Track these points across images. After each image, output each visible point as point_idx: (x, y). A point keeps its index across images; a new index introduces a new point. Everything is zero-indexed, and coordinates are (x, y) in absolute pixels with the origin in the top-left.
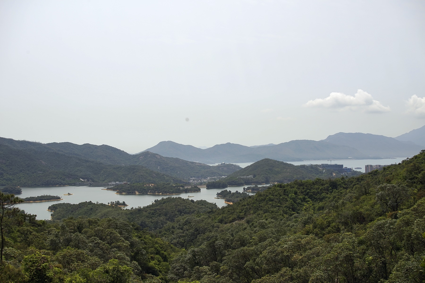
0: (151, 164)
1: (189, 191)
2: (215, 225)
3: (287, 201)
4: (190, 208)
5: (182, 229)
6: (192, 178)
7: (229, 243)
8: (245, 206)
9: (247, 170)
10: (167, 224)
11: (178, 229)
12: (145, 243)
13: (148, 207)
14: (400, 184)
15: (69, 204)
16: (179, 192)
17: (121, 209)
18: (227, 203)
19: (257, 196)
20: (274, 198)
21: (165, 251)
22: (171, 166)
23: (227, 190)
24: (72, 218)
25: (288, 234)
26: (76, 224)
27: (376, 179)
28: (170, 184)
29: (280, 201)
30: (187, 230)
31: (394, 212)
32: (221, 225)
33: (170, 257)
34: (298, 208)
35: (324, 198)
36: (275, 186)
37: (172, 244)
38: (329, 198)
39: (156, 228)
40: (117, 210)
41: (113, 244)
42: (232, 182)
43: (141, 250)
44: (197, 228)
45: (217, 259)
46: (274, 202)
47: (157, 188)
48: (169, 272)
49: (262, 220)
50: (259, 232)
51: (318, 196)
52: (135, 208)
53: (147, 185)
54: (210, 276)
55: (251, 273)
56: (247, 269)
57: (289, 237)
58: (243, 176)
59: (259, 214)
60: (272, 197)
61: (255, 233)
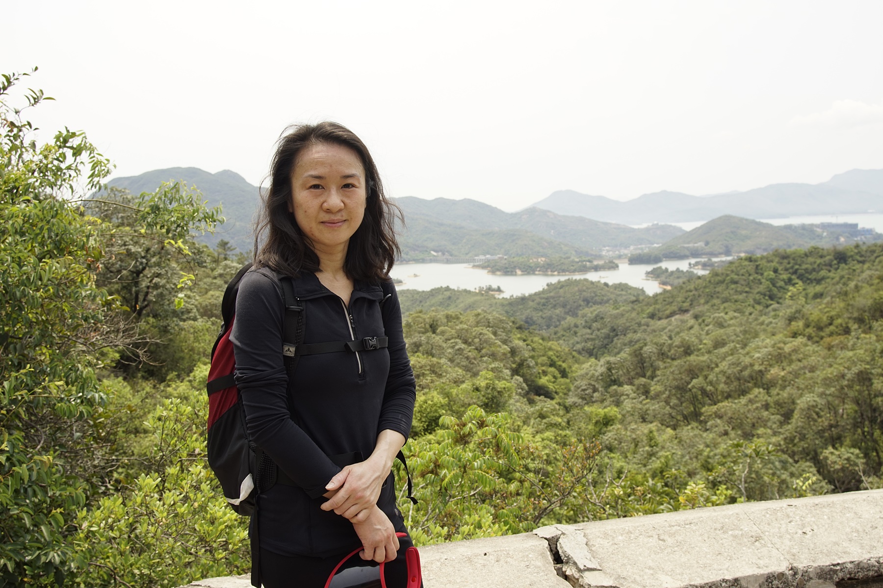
0: (540, 226)
1: (600, 268)
2: (643, 322)
3: (761, 283)
4: (602, 295)
5: (590, 329)
6: (605, 247)
7: (665, 349)
8: (691, 291)
9: (695, 233)
10: (566, 321)
11: (584, 327)
12: (533, 350)
13: (536, 294)
15: (415, 291)
16: (584, 269)
17: (495, 298)
18: (662, 288)
19: (710, 275)
20: (740, 278)
21: (564, 362)
22: (571, 229)
24: (421, 312)
25: (762, 336)
26: (427, 320)
28: (569, 258)
29: (749, 284)
30: (598, 330)
32: (652, 322)
33: (572, 372)
34: (780, 295)
35: (823, 278)
36: (741, 259)
37: (575, 351)
38: (833, 279)
39: (548, 327)
40: (488, 299)
41: (484, 351)
42: (669, 253)
43: (526, 360)
44: (612, 327)
45: (645, 375)
46: (738, 285)
47: (550, 265)
48: (571, 393)
49: (719, 313)
50: (713, 333)
51: (813, 276)
52: (516, 297)
53: (535, 260)
54: (634, 401)
55: (700, 397)
56: (694, 390)
57: (763, 340)
58: (689, 243)
59: (715, 305)
60: (735, 277)
61: (707, 334)
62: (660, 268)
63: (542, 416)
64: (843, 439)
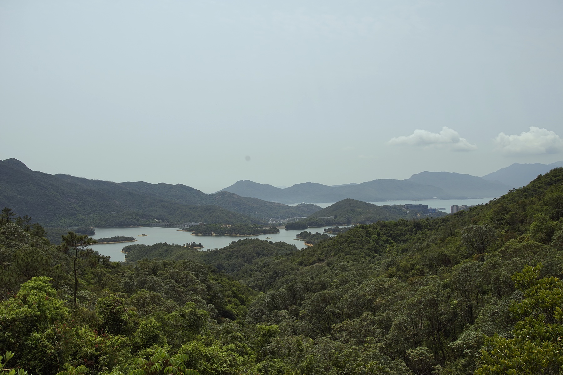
0: (228, 204)
1: (267, 232)
2: (295, 268)
4: (268, 250)
5: (260, 272)
6: (270, 218)
7: (309, 286)
8: (326, 248)
9: (328, 210)
10: (245, 267)
11: (256, 271)
12: (222, 286)
13: (225, 249)
14: (487, 225)
15: (143, 246)
16: (257, 233)
17: (197, 251)
18: (307, 245)
19: (338, 237)
20: (356, 239)
21: (242, 294)
22: (249, 206)
23: (307, 231)
24: (146, 260)
25: (371, 277)
26: (151, 266)
27: (462, 220)
28: (247, 225)
29: (362, 243)
31: (480, 255)
32: (300, 268)
33: (248, 301)
34: (381, 250)
35: (408, 240)
36: (357, 227)
37: (249, 287)
38: (413, 240)
39: (233, 271)
40: (192, 252)
41: (189, 287)
42: (312, 223)
43: (218, 293)
44: (275, 271)
45: (296, 303)
46: (356, 244)
47: (234, 229)
48: (247, 316)
49: (344, 262)
50: (340, 275)
51: (402, 238)
52: (212, 250)
53: (224, 226)
54: (289, 320)
55: (331, 317)
56: (328, 313)
57: (371, 280)
58: (324, 216)
59: (341, 257)
60: (354, 239)
61: (336, 275)
63: (228, 332)
64: (421, 343)
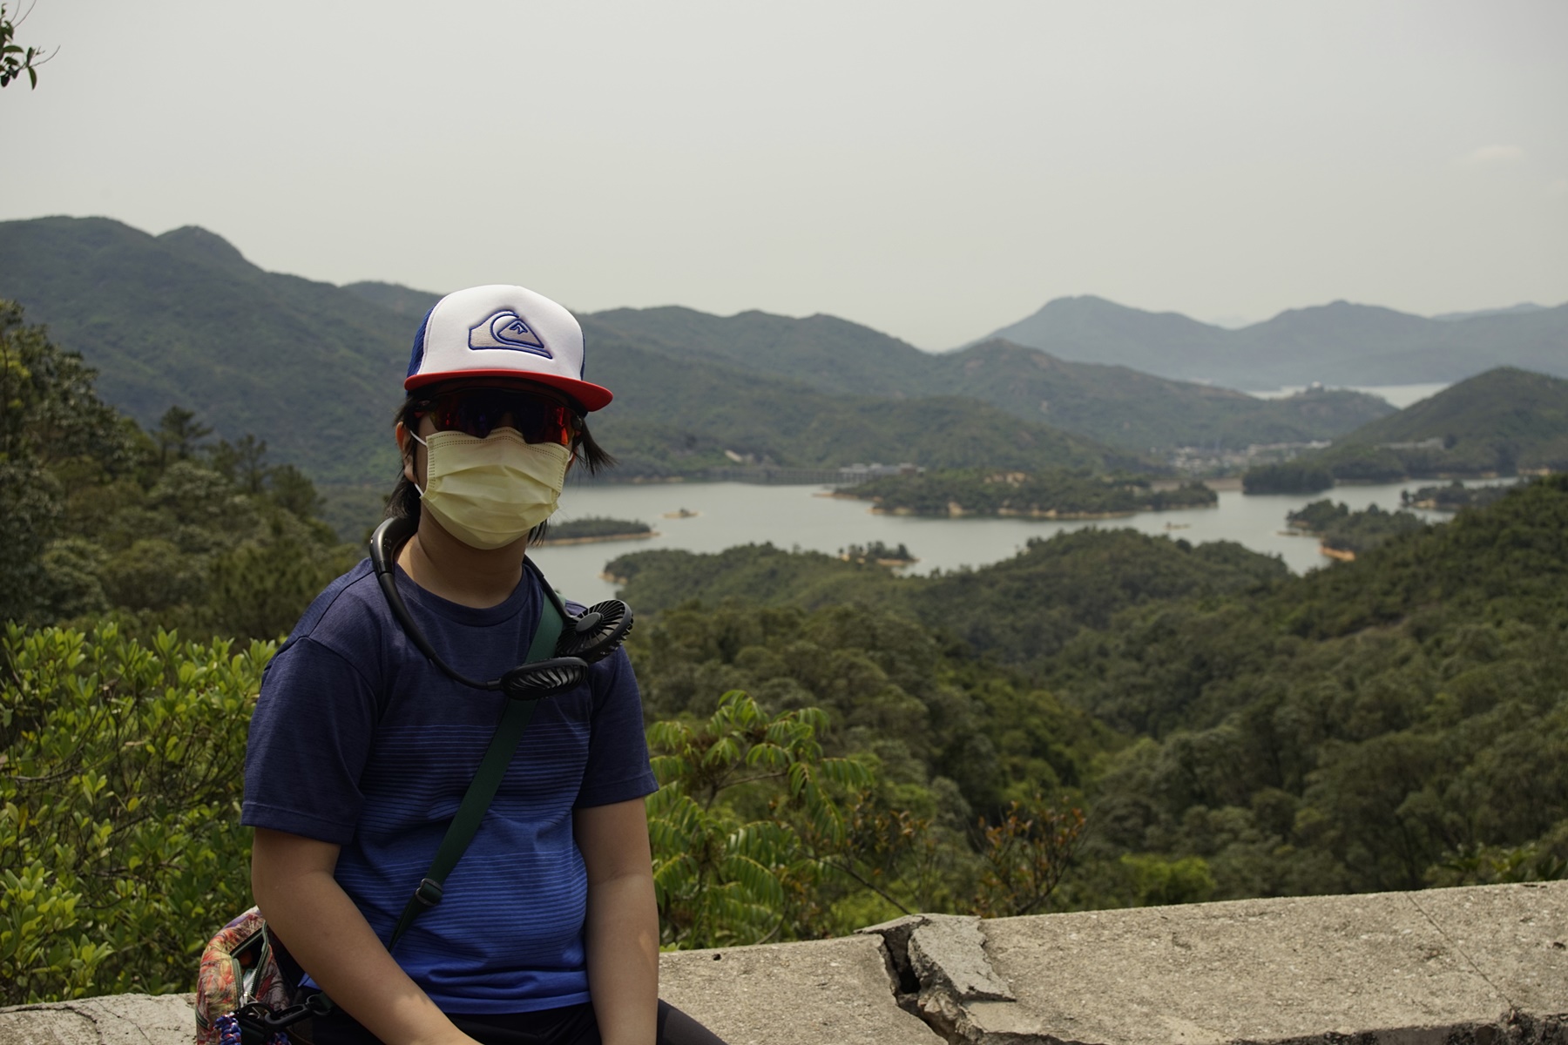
0: (1014, 390)
1: (1168, 503)
2: (1278, 644)
4: (1173, 574)
5: (1138, 660)
6: (1181, 445)
7: (1334, 714)
8: (1405, 565)
9: (1420, 414)
10: (1078, 639)
11: (1124, 656)
12: (989, 710)
13: (999, 567)
15: (682, 557)
16: (1128, 506)
17: (891, 577)
18: (1330, 555)
19: (1458, 525)
20: (1536, 534)
21: (1069, 744)
22: (1095, 398)
23: (1330, 501)
24: (696, 607)
26: (712, 629)
28: (1087, 473)
30: (1162, 663)
32: (1302, 645)
33: (1090, 770)
36: (1540, 482)
39: (1030, 653)
40: (873, 579)
41: (858, 713)
42: (1352, 465)
43: (971, 738)
44: (1198, 656)
45: (1282, 781)
46: (1532, 551)
47: (1038, 490)
49: (1480, 623)
50: (1464, 675)
52: (948, 572)
53: (998, 478)
54: (1251, 848)
55: (1425, 840)
56: (1411, 822)
58: (1402, 439)
59: (1468, 602)
60: (1524, 530)
61: (1447, 676)
62: (1327, 503)
